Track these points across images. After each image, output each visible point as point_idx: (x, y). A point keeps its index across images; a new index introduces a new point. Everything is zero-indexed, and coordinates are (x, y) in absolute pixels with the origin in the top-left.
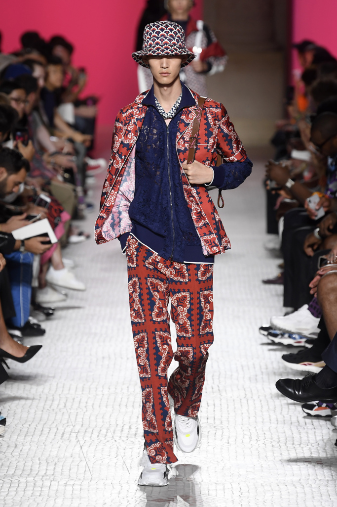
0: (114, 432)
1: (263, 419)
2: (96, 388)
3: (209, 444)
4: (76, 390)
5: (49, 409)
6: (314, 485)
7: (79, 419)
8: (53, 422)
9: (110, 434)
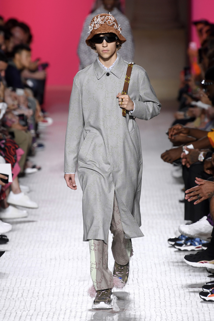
0: (59, 315)
1: (171, 304)
2: (46, 282)
4: (30, 284)
5: (10, 298)
7: (33, 306)
8: (13, 308)
9: (56, 317)
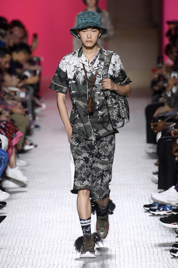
1: (146, 260)
2: (41, 242)
5: (11, 255)
7: (30, 262)
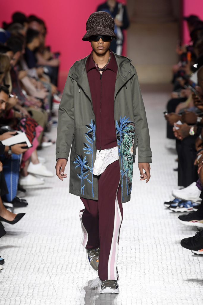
0: (71, 267)
1: (167, 257)
2: (60, 239)
3: (132, 274)
4: (47, 241)
5: (30, 253)
6: (199, 299)
7: (49, 260)
8: (32, 262)
9: (68, 269)
